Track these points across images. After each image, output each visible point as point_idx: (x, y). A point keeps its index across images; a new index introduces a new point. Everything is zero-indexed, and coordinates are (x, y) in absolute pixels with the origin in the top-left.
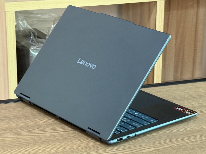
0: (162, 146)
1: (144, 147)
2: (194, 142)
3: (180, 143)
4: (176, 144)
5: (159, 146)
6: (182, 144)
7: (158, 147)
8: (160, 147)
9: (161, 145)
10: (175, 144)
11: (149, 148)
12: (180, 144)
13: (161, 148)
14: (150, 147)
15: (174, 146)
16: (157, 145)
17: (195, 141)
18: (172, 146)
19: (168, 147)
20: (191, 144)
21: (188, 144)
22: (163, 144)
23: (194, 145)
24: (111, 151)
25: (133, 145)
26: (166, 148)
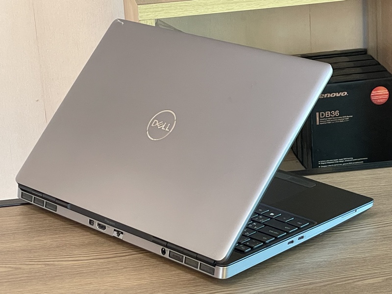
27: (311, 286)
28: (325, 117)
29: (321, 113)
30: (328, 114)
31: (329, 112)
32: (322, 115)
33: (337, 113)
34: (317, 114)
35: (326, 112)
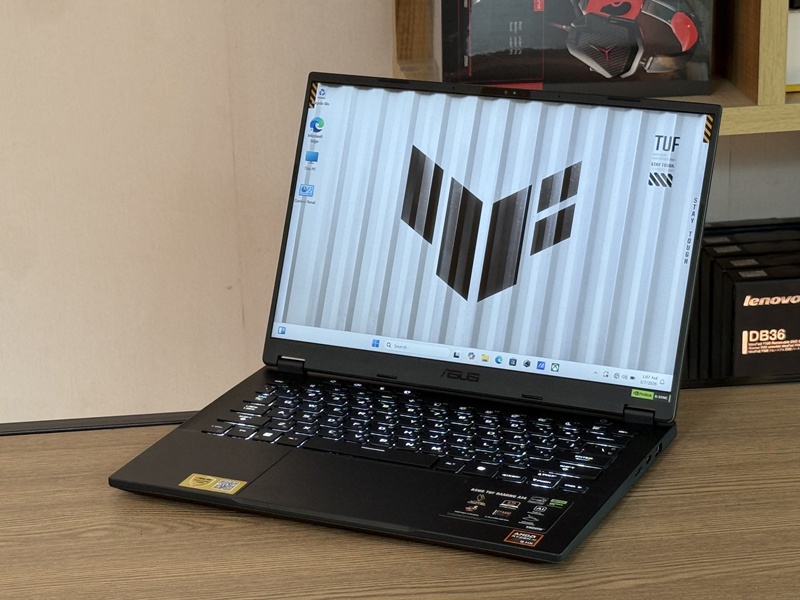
27: (777, 572)
28: (759, 341)
29: (752, 332)
30: (764, 334)
31: (767, 332)
32: (754, 336)
33: (781, 334)
34: (745, 333)
35: (762, 332)
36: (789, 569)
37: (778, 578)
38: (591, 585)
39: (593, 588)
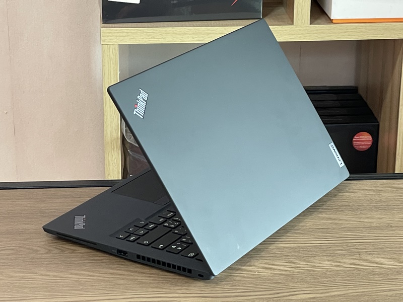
0: (331, 292)
1: (299, 290)
2: (390, 290)
3: (364, 290)
4: (357, 291)
5: (325, 291)
6: (366, 292)
7: (322, 293)
8: (325, 293)
9: (329, 289)
10: (355, 291)
11: (305, 292)
12: (364, 292)
13: (327, 294)
14: (308, 292)
15: (351, 294)
16: (323, 288)
17: (393, 290)
18: (347, 294)
19: (339, 296)
20: (383, 295)
21: (376, 294)
22: (332, 289)
23: (387, 295)
24: (238, 291)
25: (281, 285)
26: (335, 296)
36: (398, 292)
37: (391, 296)
38: (284, 296)
39: (285, 298)
